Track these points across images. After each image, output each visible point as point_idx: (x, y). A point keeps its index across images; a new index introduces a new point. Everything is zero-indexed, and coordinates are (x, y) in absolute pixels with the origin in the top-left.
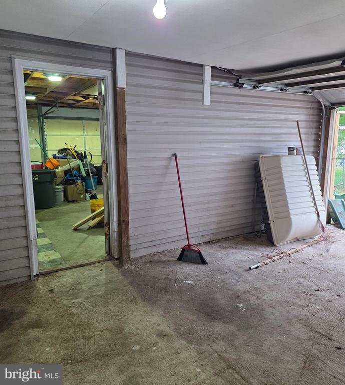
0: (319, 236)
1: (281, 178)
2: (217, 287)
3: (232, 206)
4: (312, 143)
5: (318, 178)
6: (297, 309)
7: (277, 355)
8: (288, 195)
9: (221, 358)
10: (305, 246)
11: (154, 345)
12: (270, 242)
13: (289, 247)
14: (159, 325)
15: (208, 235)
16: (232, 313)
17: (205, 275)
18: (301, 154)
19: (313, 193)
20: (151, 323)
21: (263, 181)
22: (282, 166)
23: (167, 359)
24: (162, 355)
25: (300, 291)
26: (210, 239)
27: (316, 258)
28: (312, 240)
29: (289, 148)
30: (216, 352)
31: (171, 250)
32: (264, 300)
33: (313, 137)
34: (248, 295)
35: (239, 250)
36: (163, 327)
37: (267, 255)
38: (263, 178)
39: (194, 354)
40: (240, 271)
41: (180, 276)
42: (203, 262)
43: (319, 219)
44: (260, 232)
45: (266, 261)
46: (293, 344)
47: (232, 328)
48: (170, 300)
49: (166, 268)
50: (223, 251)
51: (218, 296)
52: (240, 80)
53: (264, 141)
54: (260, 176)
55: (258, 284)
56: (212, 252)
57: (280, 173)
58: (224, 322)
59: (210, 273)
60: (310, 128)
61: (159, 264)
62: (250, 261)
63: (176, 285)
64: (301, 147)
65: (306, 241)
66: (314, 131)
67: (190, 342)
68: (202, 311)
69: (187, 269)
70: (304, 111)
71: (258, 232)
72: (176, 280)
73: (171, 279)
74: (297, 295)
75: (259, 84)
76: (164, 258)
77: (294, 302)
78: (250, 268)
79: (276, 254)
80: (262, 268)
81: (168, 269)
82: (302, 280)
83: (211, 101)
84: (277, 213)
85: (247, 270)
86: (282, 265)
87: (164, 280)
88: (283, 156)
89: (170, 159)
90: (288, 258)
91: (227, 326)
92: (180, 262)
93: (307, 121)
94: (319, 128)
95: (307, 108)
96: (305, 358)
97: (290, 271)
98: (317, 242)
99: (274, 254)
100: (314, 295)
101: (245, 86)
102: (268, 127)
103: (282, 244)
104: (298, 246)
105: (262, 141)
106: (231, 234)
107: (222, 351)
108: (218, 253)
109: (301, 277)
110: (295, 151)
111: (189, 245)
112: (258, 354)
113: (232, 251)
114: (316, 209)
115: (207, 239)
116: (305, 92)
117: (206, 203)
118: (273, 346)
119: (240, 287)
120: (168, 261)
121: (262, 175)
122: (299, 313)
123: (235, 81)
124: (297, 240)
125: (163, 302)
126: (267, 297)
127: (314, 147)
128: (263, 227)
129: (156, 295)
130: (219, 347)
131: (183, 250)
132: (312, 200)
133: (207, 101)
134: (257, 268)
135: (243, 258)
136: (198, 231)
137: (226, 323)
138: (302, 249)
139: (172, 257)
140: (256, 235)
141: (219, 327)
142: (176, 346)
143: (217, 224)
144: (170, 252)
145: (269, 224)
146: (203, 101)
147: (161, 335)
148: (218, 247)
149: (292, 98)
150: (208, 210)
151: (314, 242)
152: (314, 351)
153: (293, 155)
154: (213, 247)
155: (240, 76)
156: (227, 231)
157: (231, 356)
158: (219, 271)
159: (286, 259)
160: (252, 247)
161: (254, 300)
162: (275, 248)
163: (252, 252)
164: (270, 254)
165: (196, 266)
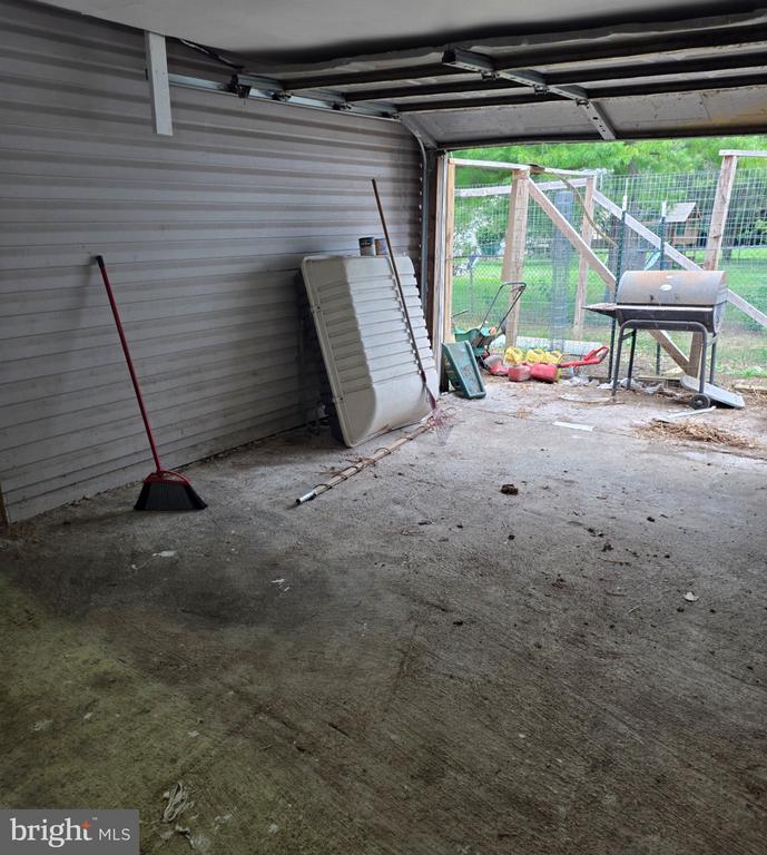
0: (428, 417)
1: (350, 306)
2: (230, 553)
3: (254, 373)
4: (406, 228)
5: (419, 302)
6: (387, 567)
7: (350, 664)
8: (366, 343)
9: (243, 697)
10: (403, 440)
11: (87, 710)
12: (338, 442)
13: (374, 446)
14: (97, 662)
15: (204, 443)
16: (262, 600)
17: (201, 533)
18: (386, 254)
19: (411, 335)
20: (77, 662)
21: (315, 315)
22: (349, 281)
23: (121, 729)
24: (109, 726)
25: (394, 531)
26: (211, 451)
27: (422, 462)
28: (416, 427)
29: (361, 240)
30: (231, 688)
31: (118, 488)
32: (326, 562)
33: (406, 215)
34: (296, 557)
35: (278, 467)
36: (109, 664)
37: (333, 468)
38: (314, 309)
39: (182, 703)
40: (278, 510)
41: (145, 545)
42: (197, 504)
43: (424, 385)
44: (318, 423)
45: (330, 483)
46: (381, 634)
47: (263, 631)
48: (121, 601)
49: (108, 532)
50: (241, 475)
51: (232, 571)
52: (239, 76)
53: (310, 225)
54: (308, 305)
55: (314, 532)
56: (217, 479)
57: (347, 295)
58: (247, 623)
59: (213, 525)
60: (400, 195)
61: (88, 525)
62: (298, 486)
63: (134, 566)
64: (384, 237)
65: (405, 430)
66: (408, 201)
67: (173, 681)
68: (198, 610)
69: (160, 525)
70: (386, 158)
71: (313, 423)
72: (135, 556)
73: (120, 555)
74: (389, 538)
75: (286, 89)
76: (101, 511)
77: (383, 552)
78: (298, 501)
79: (350, 464)
80: (322, 498)
81: (112, 534)
82: (397, 507)
83: (176, 126)
84: (348, 380)
85: (294, 507)
86: (363, 484)
87: (105, 560)
88: (350, 257)
89: (86, 269)
90: (372, 469)
91: (252, 629)
92: (141, 513)
93: (394, 180)
94: (417, 197)
95: (391, 151)
96: (402, 655)
97: (375, 495)
98: (425, 430)
99: (345, 464)
100: (419, 534)
101: (253, 92)
102: (315, 193)
103: (359, 442)
104: (390, 443)
105: (304, 225)
106: (258, 435)
107: (243, 684)
108: (231, 480)
109: (397, 502)
110: (374, 246)
111: (160, 473)
112: (315, 671)
113: (262, 470)
114: (420, 366)
115: (204, 453)
116: (385, 115)
117: (195, 372)
118: (343, 647)
119: (280, 544)
120: (112, 516)
121: (312, 303)
122: (392, 572)
123: (229, 80)
124: (389, 430)
125: (105, 609)
126: (332, 554)
127: (411, 235)
128: (322, 412)
129: (85, 598)
130: (236, 677)
131: (148, 484)
132: (411, 348)
133: (164, 126)
134: (311, 498)
135: (284, 484)
136: (180, 436)
137: (250, 623)
138: (397, 448)
139: (121, 504)
140: (310, 430)
141: (235, 637)
142: (140, 698)
143: (225, 416)
144: (116, 495)
145: (333, 405)
146: (153, 123)
147: (104, 682)
148: (230, 467)
149: (360, 127)
150: (199, 387)
151: (420, 431)
152: (418, 638)
153: (370, 254)
154: (217, 468)
155: (239, 68)
156: (249, 429)
157: (262, 688)
158: (234, 518)
159: (368, 472)
160: (303, 457)
161: (306, 565)
162: (348, 452)
163: (302, 467)
164: (338, 466)
165: (181, 516)
